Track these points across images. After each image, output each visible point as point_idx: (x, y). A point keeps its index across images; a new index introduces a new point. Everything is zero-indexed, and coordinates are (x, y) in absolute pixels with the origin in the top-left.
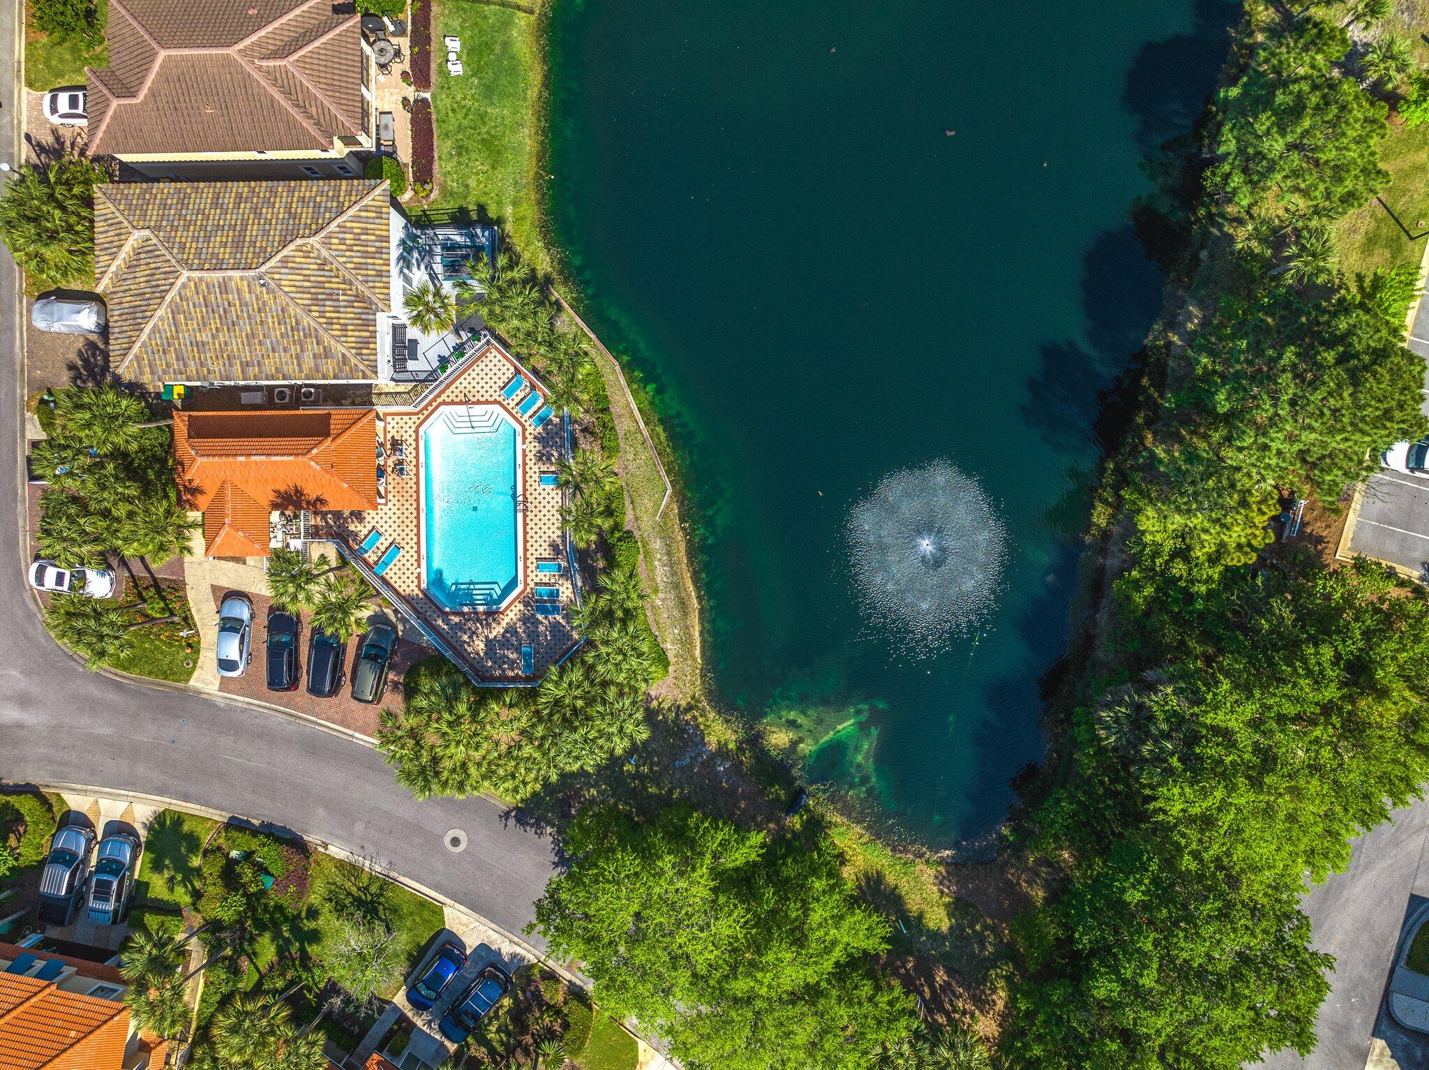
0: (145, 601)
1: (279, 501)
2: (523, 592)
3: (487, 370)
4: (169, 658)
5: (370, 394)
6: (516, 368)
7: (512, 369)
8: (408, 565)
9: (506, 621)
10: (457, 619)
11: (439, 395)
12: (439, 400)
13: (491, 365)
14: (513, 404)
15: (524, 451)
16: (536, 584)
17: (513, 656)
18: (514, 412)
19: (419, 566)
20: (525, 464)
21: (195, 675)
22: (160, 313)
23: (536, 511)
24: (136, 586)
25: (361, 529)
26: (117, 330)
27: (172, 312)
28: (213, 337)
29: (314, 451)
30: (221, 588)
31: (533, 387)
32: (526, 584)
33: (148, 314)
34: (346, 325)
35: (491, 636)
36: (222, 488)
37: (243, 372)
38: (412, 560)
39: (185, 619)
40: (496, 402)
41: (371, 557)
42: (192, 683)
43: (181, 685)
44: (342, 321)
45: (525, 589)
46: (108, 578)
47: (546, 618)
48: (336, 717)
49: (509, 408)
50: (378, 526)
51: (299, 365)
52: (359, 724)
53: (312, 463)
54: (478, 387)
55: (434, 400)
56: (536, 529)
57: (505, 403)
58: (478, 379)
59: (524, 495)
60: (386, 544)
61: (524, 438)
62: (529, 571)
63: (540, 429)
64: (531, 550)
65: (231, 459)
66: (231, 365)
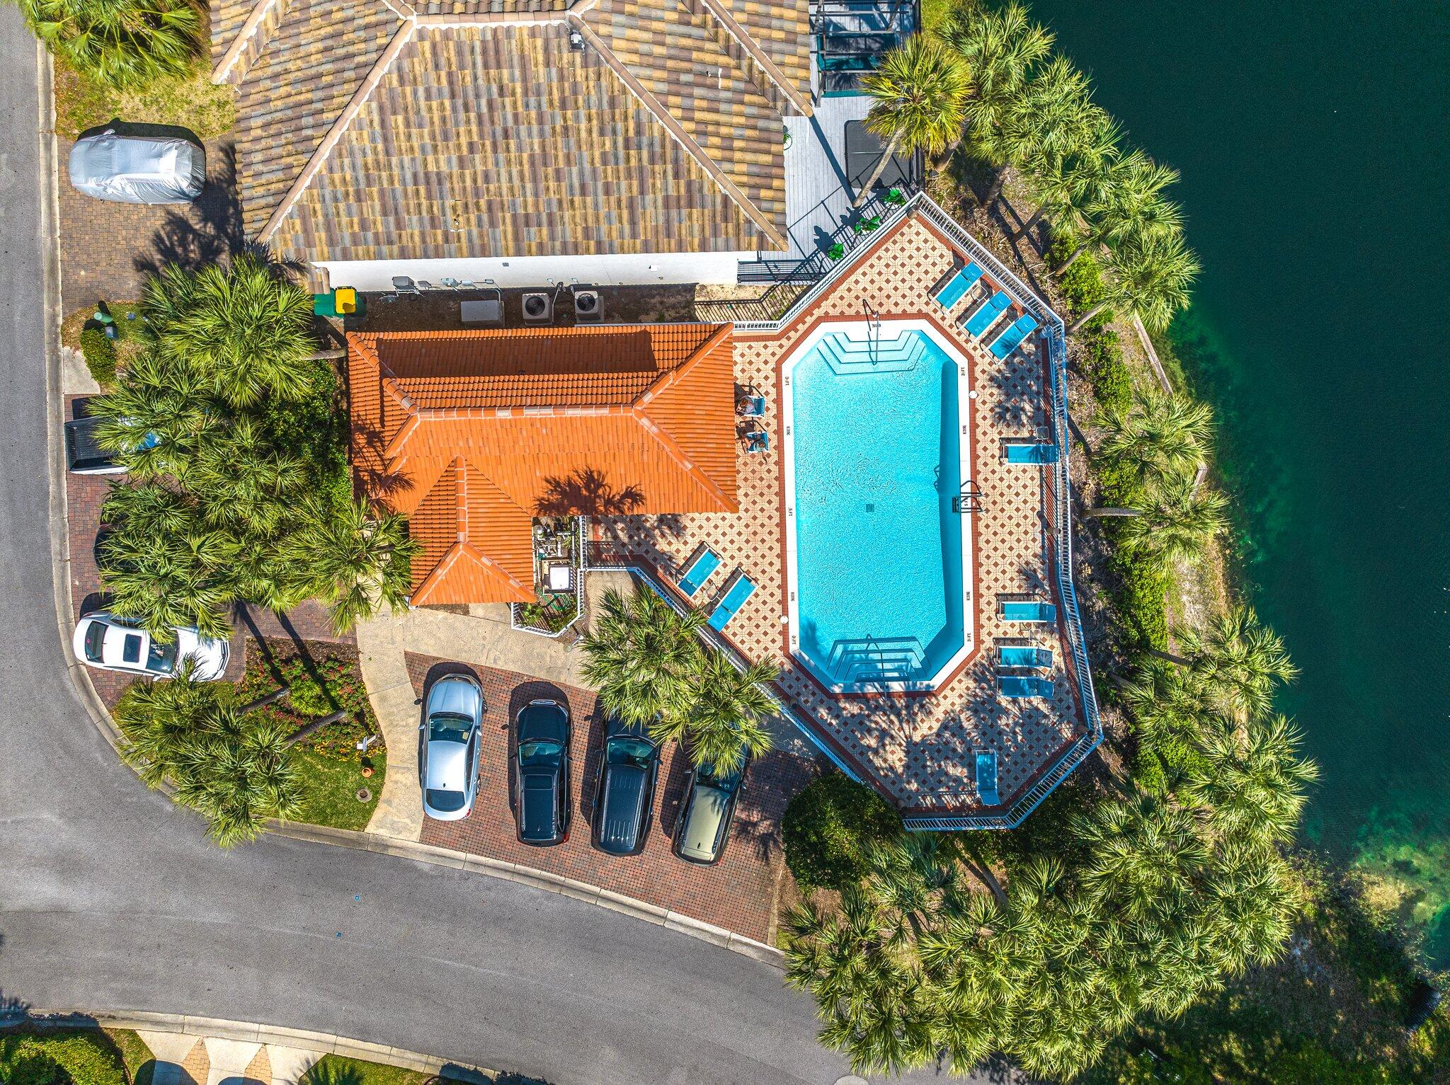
0: (285, 685)
1: (555, 498)
2: (972, 656)
3: (903, 257)
4: (329, 786)
5: (690, 304)
6: (956, 254)
7: (949, 256)
8: (765, 611)
9: (941, 708)
10: (852, 708)
11: (817, 304)
12: (818, 313)
13: (910, 249)
14: (950, 318)
15: (972, 402)
16: (997, 641)
17: (958, 771)
18: (953, 332)
19: (785, 612)
20: (974, 425)
21: (377, 815)
22: (355, 111)
23: (995, 511)
24: (268, 658)
25: (677, 548)
26: (258, 157)
27: (381, 109)
28: (462, 163)
29: (648, 398)
30: (423, 659)
31: (988, 287)
32: (978, 642)
33: (330, 116)
34: (730, 138)
35: (917, 738)
36: (451, 472)
37: (517, 238)
38: (773, 602)
39: (360, 716)
40: (920, 315)
41: (699, 598)
42: (371, 829)
43: (351, 833)
44: (724, 130)
45: (977, 649)
46: (217, 644)
47: (1015, 701)
48: (634, 885)
49: (945, 324)
50: (710, 541)
51: (633, 222)
52: (677, 895)
53: (645, 422)
54: (888, 288)
55: (809, 312)
56: (995, 542)
57: (937, 316)
58: (888, 273)
59: (974, 482)
60: (726, 573)
61: (973, 380)
62: (983, 617)
63: (1000, 364)
64: (987, 580)
65: (482, 416)
66: (493, 224)
